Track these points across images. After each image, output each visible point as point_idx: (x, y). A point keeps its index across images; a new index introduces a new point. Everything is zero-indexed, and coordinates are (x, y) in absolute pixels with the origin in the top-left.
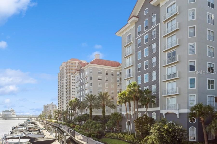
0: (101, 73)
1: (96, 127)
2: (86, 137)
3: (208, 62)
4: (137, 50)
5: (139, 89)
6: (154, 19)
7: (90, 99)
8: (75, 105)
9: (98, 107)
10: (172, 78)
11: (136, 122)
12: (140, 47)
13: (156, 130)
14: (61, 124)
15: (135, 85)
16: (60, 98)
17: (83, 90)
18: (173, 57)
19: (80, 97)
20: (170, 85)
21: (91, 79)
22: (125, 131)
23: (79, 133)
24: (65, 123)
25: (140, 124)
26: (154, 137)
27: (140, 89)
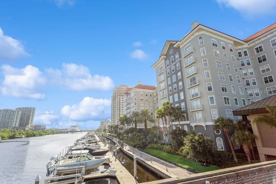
0: (142, 95)
1: (140, 138)
2: (133, 148)
3: (221, 84)
4: (167, 77)
5: (171, 107)
6: (177, 56)
7: (135, 115)
8: (124, 121)
9: (141, 122)
10: (195, 97)
11: (172, 134)
12: (169, 75)
13: (189, 141)
14: (113, 136)
15: (168, 103)
16: (112, 115)
17: (130, 108)
18: (194, 81)
19: (128, 114)
20: (195, 102)
21: (135, 100)
22: (163, 142)
23: (127, 145)
24: (116, 135)
25: (175, 135)
26: (188, 147)
27: (172, 106)
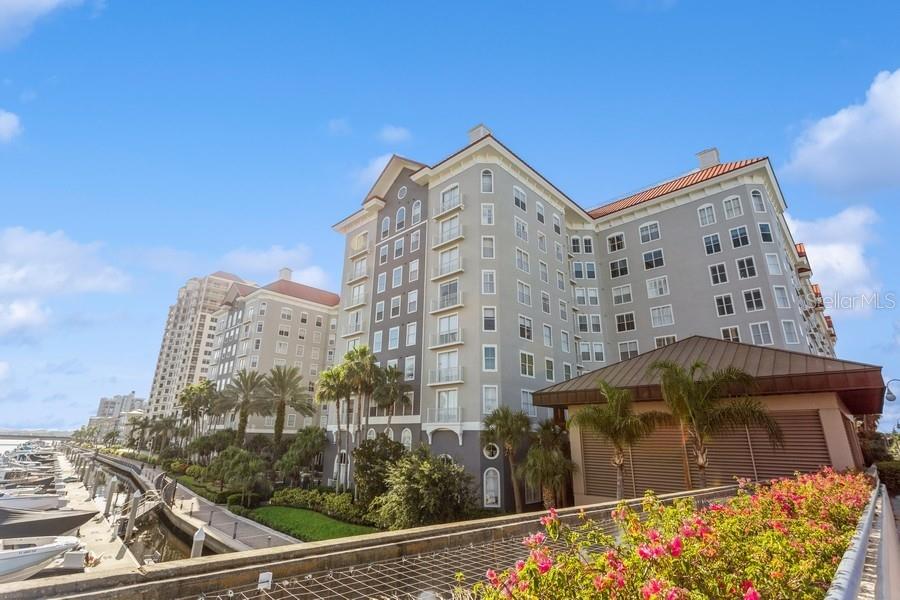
0: (289, 317)
1: (246, 469)
2: (212, 504)
4: (378, 270)
5: (372, 365)
6: (417, 211)
7: (246, 385)
8: (199, 402)
9: (264, 410)
10: (448, 343)
11: (360, 454)
12: (385, 264)
13: (403, 478)
14: (144, 460)
15: (363, 353)
16: (159, 377)
17: (233, 358)
18: (453, 295)
19: (220, 377)
20: (444, 359)
21: (260, 330)
22: (329, 482)
23: (191, 493)
24: (156, 457)
25: (369, 459)
26: (395, 498)
27: (378, 364)
